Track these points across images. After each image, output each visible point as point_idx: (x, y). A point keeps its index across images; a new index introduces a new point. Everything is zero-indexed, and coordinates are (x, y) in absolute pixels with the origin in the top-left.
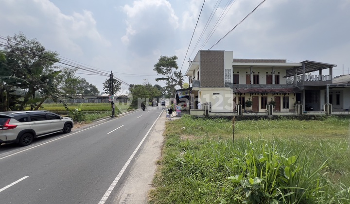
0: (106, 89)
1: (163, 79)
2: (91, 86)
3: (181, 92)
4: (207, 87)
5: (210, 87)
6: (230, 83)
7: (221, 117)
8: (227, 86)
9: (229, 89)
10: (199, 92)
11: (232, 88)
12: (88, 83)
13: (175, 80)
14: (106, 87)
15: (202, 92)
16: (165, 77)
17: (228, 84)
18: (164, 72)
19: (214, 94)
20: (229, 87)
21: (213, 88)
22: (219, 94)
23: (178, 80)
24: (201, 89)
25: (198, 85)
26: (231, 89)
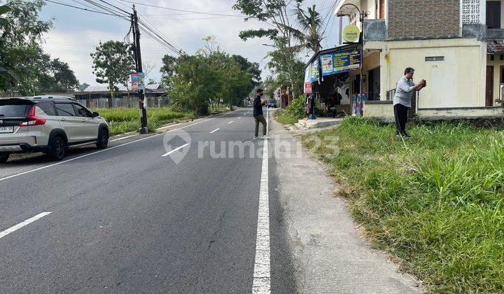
0: (99, 69)
1: (260, 33)
2: (56, 64)
3: (330, 58)
4: (406, 39)
5: (416, 39)
6: (477, 26)
7: (454, 121)
8: (466, 35)
9: (473, 41)
10: (382, 55)
11: (483, 40)
12: (46, 58)
13: (297, 34)
14: (98, 64)
15: (393, 54)
16: (266, 29)
17: (471, 30)
18: (264, 11)
19: (428, 59)
20: (472, 36)
21: (426, 43)
22: (441, 58)
23: (307, 33)
24: (390, 45)
25: (380, 36)
26: (479, 43)
